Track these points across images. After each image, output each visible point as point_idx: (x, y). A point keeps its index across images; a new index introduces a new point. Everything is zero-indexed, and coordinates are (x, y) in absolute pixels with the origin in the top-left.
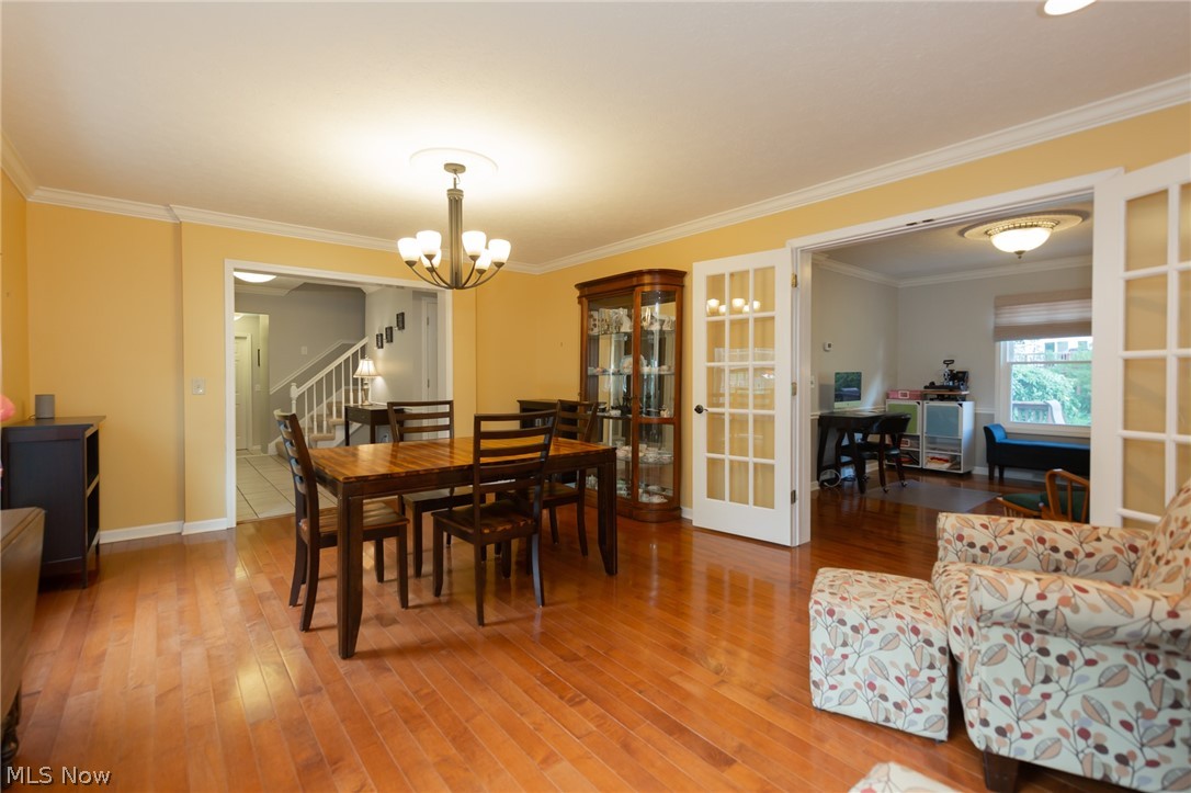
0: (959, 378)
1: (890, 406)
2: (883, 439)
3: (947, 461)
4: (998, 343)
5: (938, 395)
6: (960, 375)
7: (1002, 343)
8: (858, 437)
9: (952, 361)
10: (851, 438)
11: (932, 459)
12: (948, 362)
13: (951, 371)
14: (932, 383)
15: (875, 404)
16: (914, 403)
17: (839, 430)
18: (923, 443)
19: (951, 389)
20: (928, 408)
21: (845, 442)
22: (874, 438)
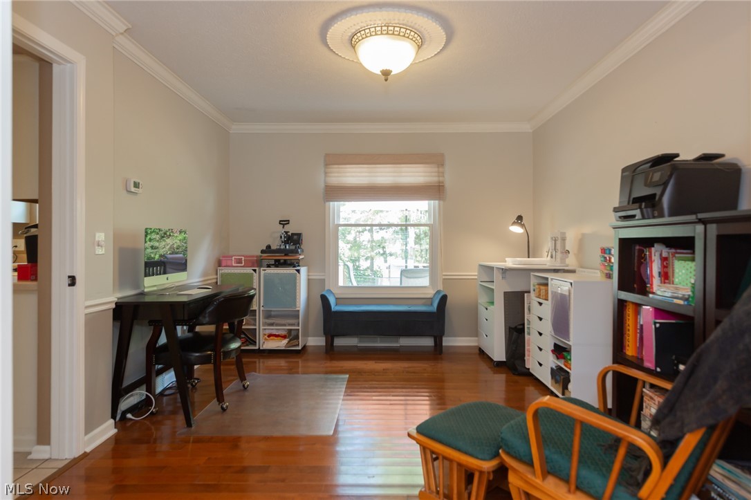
0: (294, 240)
1: (222, 275)
2: (219, 328)
3: (284, 337)
4: (327, 203)
5: (276, 261)
6: (295, 237)
7: (331, 203)
8: (181, 331)
9: (287, 222)
10: (171, 334)
11: (270, 336)
12: (284, 223)
13: (286, 232)
14: (269, 247)
15: (205, 274)
16: (249, 270)
17: (151, 323)
18: (260, 318)
19: (286, 253)
20: (265, 276)
21: (163, 339)
22: (206, 329)
